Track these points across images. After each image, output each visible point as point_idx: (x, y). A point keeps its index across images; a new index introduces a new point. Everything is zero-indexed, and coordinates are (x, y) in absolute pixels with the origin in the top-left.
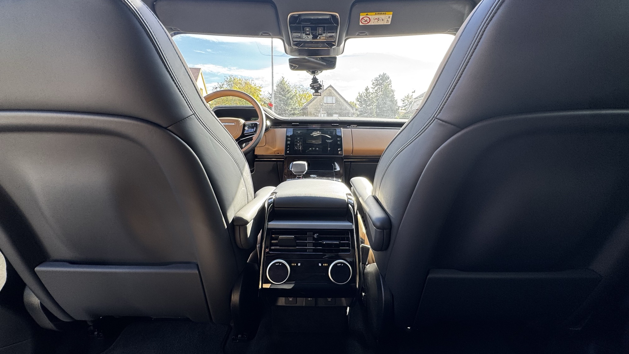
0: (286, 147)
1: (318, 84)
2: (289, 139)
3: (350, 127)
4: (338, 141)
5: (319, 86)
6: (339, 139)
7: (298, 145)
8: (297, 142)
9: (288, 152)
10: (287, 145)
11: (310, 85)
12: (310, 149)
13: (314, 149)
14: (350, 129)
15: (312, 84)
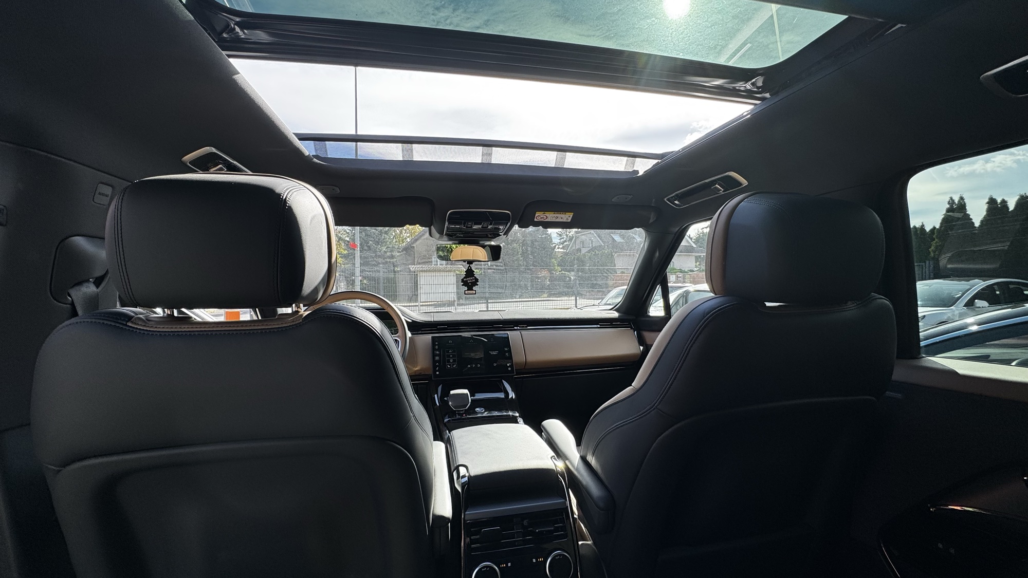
0: (434, 367)
1: (473, 278)
2: (438, 352)
3: (518, 328)
4: (506, 352)
5: (474, 280)
6: (506, 349)
7: (451, 360)
8: (449, 356)
9: (438, 373)
10: (434, 362)
11: (462, 280)
12: (469, 366)
13: (474, 366)
14: (518, 332)
15: (464, 278)
